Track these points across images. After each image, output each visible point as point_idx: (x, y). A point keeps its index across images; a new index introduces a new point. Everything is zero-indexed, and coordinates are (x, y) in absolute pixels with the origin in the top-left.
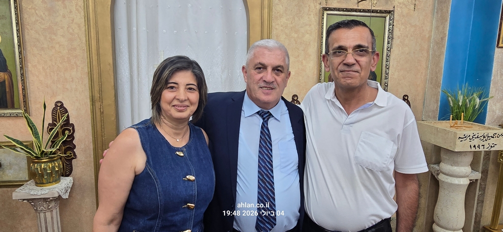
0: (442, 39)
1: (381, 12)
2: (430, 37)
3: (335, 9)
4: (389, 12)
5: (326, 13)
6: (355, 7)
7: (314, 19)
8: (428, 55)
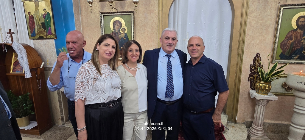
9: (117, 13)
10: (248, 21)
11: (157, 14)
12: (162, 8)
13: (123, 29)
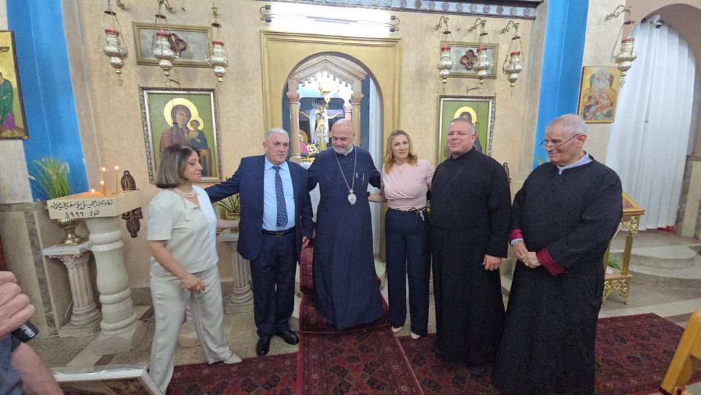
0: (534, 117)
1: (485, 98)
2: (524, 117)
3: (449, 97)
4: (492, 98)
5: (442, 99)
6: (465, 95)
7: (433, 105)
8: (523, 130)
9: (180, 89)
10: (403, 116)
11: (261, 97)
12: (270, 88)
13: (194, 123)
